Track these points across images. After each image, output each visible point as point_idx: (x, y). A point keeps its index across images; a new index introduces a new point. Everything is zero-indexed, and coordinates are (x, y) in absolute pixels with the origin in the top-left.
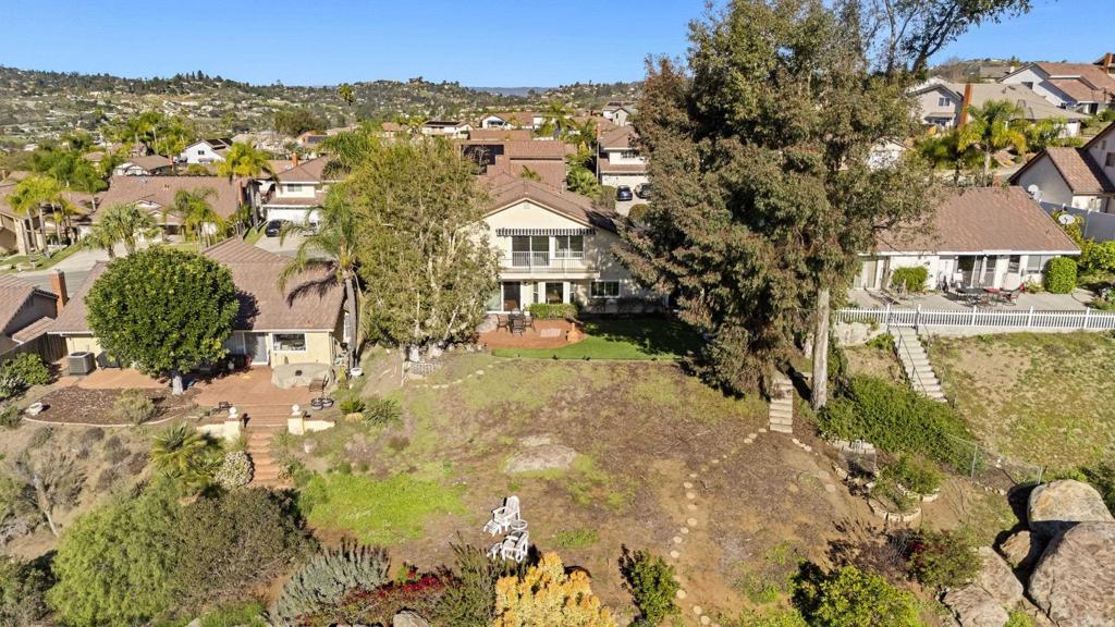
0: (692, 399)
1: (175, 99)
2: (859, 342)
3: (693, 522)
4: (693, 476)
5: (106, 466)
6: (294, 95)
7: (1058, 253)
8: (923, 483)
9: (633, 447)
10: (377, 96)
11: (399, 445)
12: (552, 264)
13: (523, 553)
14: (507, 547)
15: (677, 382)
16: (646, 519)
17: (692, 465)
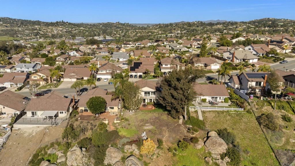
0: (169, 119)
1: (56, 28)
2: (193, 111)
3: (167, 135)
4: (168, 130)
5: (91, 127)
6: (86, 26)
7: (226, 97)
8: (196, 131)
9: (161, 125)
10: (107, 27)
11: (129, 124)
12: (150, 96)
13: (146, 138)
14: (144, 138)
15: (167, 116)
16: (161, 135)
17: (168, 128)
